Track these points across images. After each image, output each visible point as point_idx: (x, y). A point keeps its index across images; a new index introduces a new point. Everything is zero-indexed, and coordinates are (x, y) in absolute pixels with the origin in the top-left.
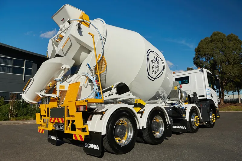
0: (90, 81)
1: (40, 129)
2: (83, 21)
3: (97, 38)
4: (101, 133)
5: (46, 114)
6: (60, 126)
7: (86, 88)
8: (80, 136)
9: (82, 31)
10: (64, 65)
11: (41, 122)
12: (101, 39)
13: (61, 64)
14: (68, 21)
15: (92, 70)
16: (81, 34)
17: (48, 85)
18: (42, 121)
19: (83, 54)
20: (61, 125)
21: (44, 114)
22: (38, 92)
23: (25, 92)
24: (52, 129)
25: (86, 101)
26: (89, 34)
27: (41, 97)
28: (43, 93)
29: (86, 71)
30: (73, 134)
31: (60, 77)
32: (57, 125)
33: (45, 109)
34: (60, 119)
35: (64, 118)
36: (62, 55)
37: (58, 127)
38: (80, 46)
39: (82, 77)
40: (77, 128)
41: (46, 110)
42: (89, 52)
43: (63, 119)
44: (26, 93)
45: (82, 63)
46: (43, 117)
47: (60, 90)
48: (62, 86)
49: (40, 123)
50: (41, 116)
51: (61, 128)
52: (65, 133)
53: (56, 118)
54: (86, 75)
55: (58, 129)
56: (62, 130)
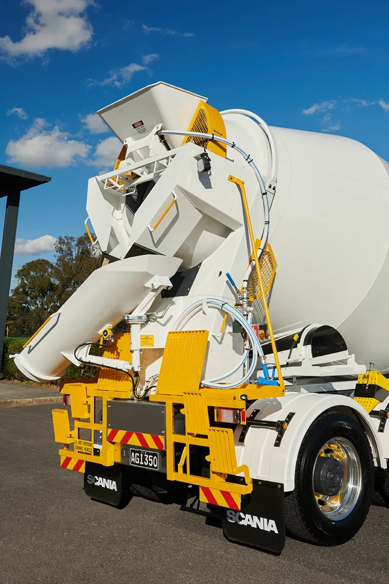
0: (237, 327)
1: (68, 460)
2: (212, 140)
3: (253, 191)
4: (282, 485)
5: (91, 416)
6: (144, 458)
7: (220, 343)
8: (226, 495)
9: (210, 175)
10: (156, 277)
11: (71, 437)
12: (264, 194)
13: (148, 276)
14: (157, 133)
15: (238, 292)
16: (207, 184)
17: (101, 332)
18: (75, 433)
19: (207, 237)
20: (148, 454)
21: (86, 416)
22: (67, 349)
23: (26, 350)
24: (115, 463)
25: (244, 398)
26: (231, 179)
27: (78, 364)
28: (84, 355)
29: (222, 295)
30: (198, 486)
31: (140, 311)
32: (132, 451)
33: (88, 399)
34: (148, 438)
35: (164, 435)
36: (149, 245)
37: (139, 457)
38: (201, 216)
39: (209, 311)
40: (213, 472)
41: (91, 401)
42: (226, 231)
43: (161, 438)
44: (29, 352)
45: (200, 264)
46: (77, 424)
47: (141, 350)
48: (147, 338)
49: (69, 441)
50: (72, 420)
51: (149, 462)
52: (168, 479)
53: (136, 433)
54: (222, 307)
55: (138, 464)
56: (156, 468)
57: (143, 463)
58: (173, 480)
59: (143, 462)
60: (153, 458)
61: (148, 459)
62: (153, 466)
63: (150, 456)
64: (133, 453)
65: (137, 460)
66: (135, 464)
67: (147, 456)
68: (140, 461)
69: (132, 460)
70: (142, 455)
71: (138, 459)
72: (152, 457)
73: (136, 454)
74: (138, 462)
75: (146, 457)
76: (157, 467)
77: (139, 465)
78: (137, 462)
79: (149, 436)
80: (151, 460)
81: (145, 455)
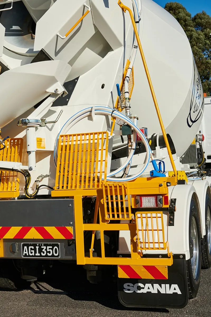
6: (41, 249)
20: (46, 245)
32: (24, 245)
34: (52, 230)
35: (73, 225)
37: (34, 249)
43: (70, 229)
51: (47, 252)
52: (77, 264)
53: (35, 228)
54: (112, 113)
55: (32, 256)
56: (57, 256)
57: (39, 255)
58: (85, 264)
59: (40, 252)
60: (52, 249)
61: (46, 250)
62: (53, 255)
63: (48, 247)
64: (25, 247)
65: (32, 253)
66: (29, 256)
67: (45, 247)
68: (35, 252)
69: (24, 253)
70: (37, 247)
71: (33, 251)
72: (51, 247)
73: (30, 247)
74: (33, 254)
75: (43, 248)
76: (59, 255)
77: (35, 256)
78: (31, 254)
79: (54, 228)
80: (51, 250)
81: (42, 247)
